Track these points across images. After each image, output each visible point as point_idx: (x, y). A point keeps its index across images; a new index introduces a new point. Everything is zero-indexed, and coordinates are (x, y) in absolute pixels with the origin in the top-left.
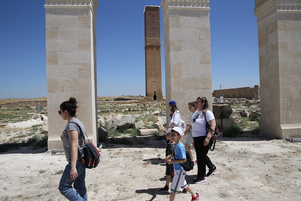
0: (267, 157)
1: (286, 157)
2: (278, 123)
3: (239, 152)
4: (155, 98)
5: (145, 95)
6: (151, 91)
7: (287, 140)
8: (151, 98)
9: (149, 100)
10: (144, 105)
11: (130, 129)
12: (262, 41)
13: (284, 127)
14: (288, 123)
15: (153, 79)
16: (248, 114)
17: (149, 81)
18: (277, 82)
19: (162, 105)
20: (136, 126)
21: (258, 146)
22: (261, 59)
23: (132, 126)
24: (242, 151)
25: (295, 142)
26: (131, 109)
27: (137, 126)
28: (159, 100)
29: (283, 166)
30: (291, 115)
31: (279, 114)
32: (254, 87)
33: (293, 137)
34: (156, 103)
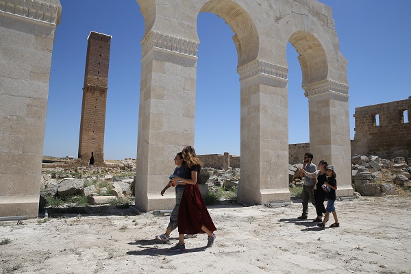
0: (251, 219)
1: (267, 218)
2: (258, 189)
3: (222, 217)
4: (92, 162)
5: (76, 157)
6: (87, 152)
7: (265, 205)
8: (85, 161)
9: (83, 164)
10: (76, 171)
11: (75, 197)
12: (245, 101)
13: (263, 192)
14: (266, 188)
15: (91, 134)
16: (222, 184)
17: (85, 137)
18: (258, 144)
19: (102, 171)
20: (85, 192)
21: (240, 212)
22: (243, 120)
23: (79, 192)
24: (226, 215)
25: (272, 207)
26: (57, 176)
27: (87, 192)
28: (98, 165)
29: (267, 224)
30: (269, 179)
31: (259, 178)
32: (223, 155)
33: (271, 202)
34: (93, 169)
